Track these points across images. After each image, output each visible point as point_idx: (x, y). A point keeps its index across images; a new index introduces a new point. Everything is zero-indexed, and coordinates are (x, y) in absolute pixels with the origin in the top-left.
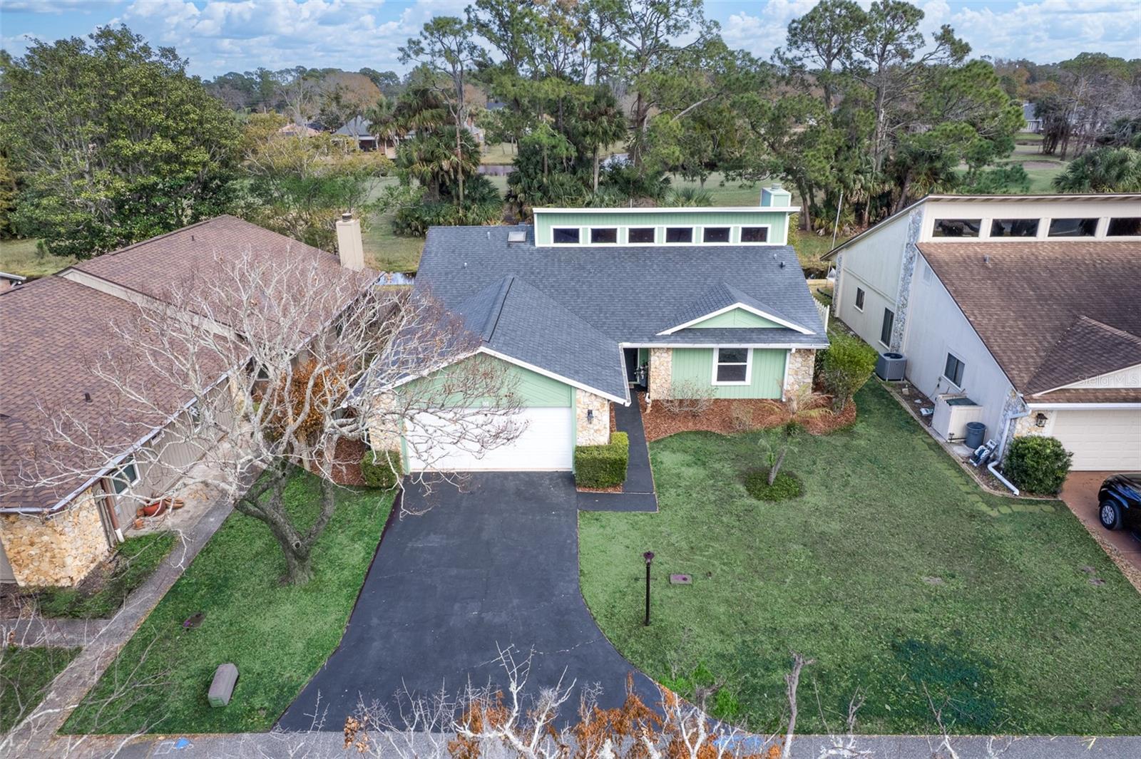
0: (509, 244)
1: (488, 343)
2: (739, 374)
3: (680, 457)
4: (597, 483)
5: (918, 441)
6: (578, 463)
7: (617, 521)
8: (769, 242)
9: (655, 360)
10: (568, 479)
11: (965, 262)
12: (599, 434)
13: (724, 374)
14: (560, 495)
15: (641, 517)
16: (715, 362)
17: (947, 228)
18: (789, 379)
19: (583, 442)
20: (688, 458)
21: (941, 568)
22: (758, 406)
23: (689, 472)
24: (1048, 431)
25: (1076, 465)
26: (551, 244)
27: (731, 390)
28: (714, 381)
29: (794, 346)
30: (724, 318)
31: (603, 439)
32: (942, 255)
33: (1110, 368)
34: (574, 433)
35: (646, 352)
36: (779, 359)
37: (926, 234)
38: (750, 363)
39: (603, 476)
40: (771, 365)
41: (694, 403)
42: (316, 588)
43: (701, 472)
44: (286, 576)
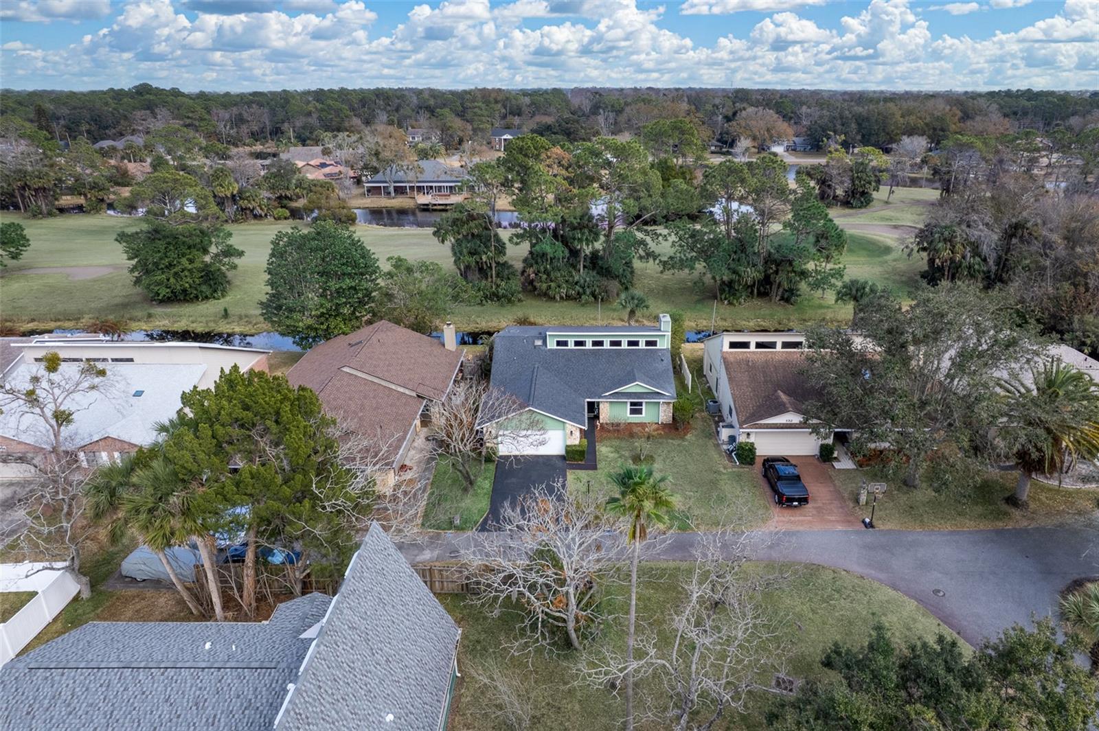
0: (535, 347)
1: (532, 406)
2: (639, 412)
3: (609, 449)
4: (575, 459)
5: (711, 443)
6: (567, 452)
7: (583, 474)
8: (658, 347)
9: (601, 406)
10: (563, 458)
11: (739, 363)
12: (576, 440)
13: (633, 412)
14: (560, 464)
15: (591, 472)
16: (629, 407)
17: (733, 345)
18: (661, 414)
19: (569, 443)
20: (612, 449)
21: (695, 489)
22: (643, 425)
23: (611, 455)
24: (752, 439)
25: (758, 453)
26: (555, 347)
27: (636, 418)
28: (628, 415)
29: (661, 401)
30: (631, 388)
31: (577, 442)
32: (731, 359)
33: (771, 415)
34: (565, 440)
35: (598, 403)
36: (656, 406)
37: (726, 348)
38: (644, 407)
39: (577, 457)
40: (653, 409)
41: (618, 425)
42: (476, 495)
43: (617, 455)
44: (465, 490)
